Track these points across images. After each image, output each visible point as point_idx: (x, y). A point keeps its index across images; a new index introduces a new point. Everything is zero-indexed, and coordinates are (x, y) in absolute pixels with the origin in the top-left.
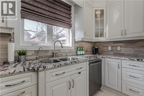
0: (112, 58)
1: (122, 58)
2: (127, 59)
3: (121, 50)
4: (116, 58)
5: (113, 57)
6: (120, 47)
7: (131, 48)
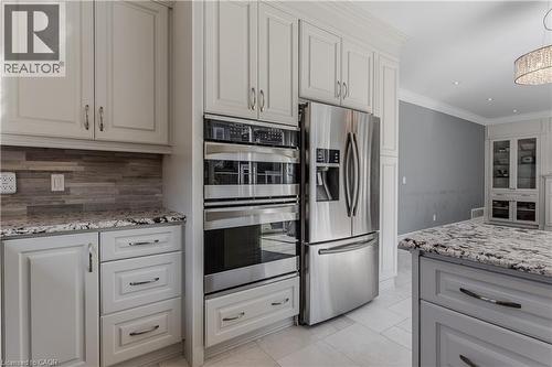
0: (55, 233)
1: (102, 224)
2: (126, 224)
3: (67, 190)
4: (78, 227)
5: (60, 228)
6: (62, 176)
7: (109, 181)
